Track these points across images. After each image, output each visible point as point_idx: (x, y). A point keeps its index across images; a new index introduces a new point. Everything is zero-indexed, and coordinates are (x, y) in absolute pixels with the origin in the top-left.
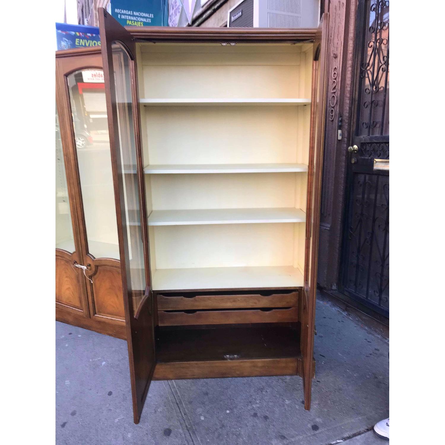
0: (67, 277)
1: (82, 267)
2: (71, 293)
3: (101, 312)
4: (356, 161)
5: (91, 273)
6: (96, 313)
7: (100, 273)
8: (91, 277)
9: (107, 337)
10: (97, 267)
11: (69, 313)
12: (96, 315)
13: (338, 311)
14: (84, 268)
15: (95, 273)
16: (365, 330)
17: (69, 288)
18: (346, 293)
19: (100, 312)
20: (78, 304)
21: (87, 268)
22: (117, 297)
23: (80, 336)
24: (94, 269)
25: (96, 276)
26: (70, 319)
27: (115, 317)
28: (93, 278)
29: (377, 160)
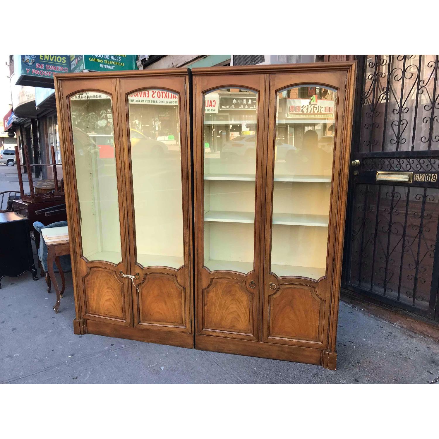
0: (108, 288)
1: (130, 276)
2: (112, 304)
3: (146, 320)
4: (358, 173)
5: (138, 282)
6: (140, 322)
7: (148, 281)
8: (138, 286)
9: (151, 345)
10: (145, 275)
11: (107, 325)
12: (140, 324)
13: (344, 304)
14: (133, 277)
15: (143, 282)
16: (372, 317)
17: (110, 299)
18: (349, 288)
19: (144, 320)
20: (119, 314)
21: (135, 277)
22: (166, 303)
23: (123, 346)
24: (142, 278)
25: (143, 285)
26: (108, 330)
27: (162, 323)
28: (139, 287)
29: (379, 172)
